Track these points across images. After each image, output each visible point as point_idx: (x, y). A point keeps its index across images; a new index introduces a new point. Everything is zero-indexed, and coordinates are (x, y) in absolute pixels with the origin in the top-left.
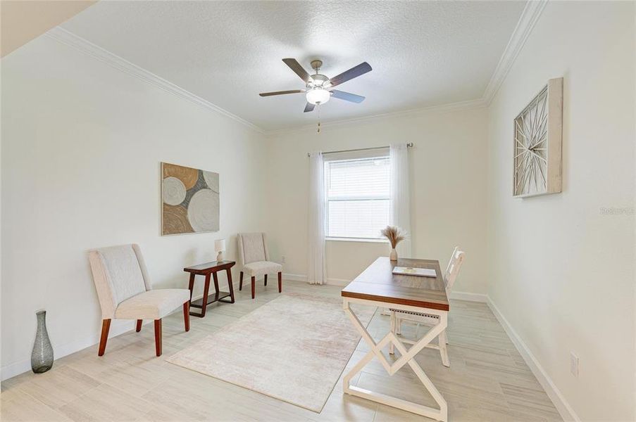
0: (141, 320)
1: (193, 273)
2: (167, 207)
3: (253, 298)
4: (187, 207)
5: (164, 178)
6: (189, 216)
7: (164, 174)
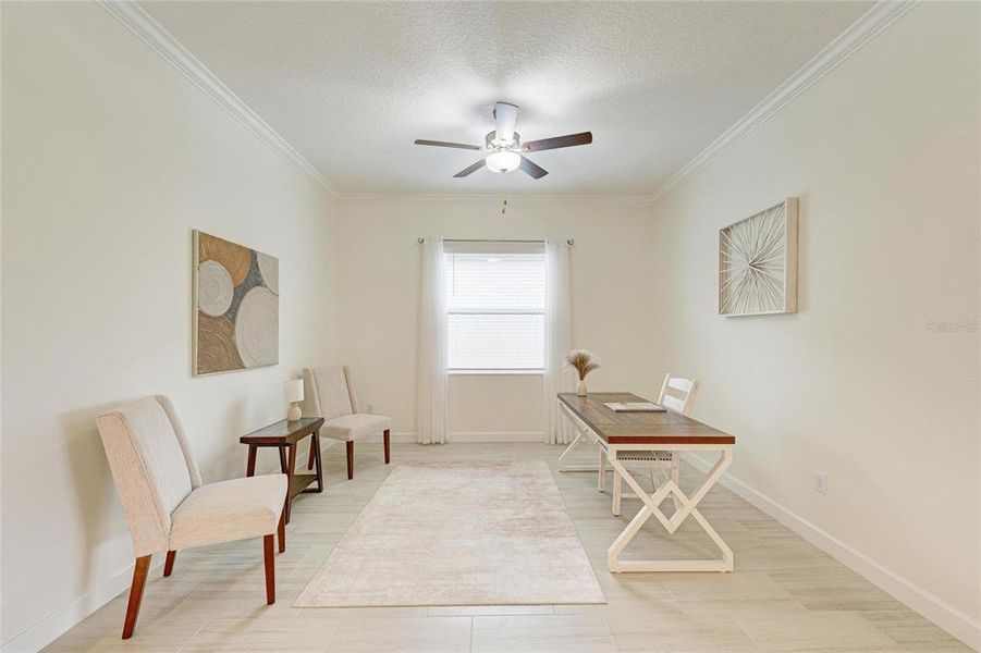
0: (174, 552)
1: (254, 443)
2: (203, 319)
3: (350, 477)
4: (234, 321)
5: (200, 262)
6: (238, 339)
7: (201, 255)
